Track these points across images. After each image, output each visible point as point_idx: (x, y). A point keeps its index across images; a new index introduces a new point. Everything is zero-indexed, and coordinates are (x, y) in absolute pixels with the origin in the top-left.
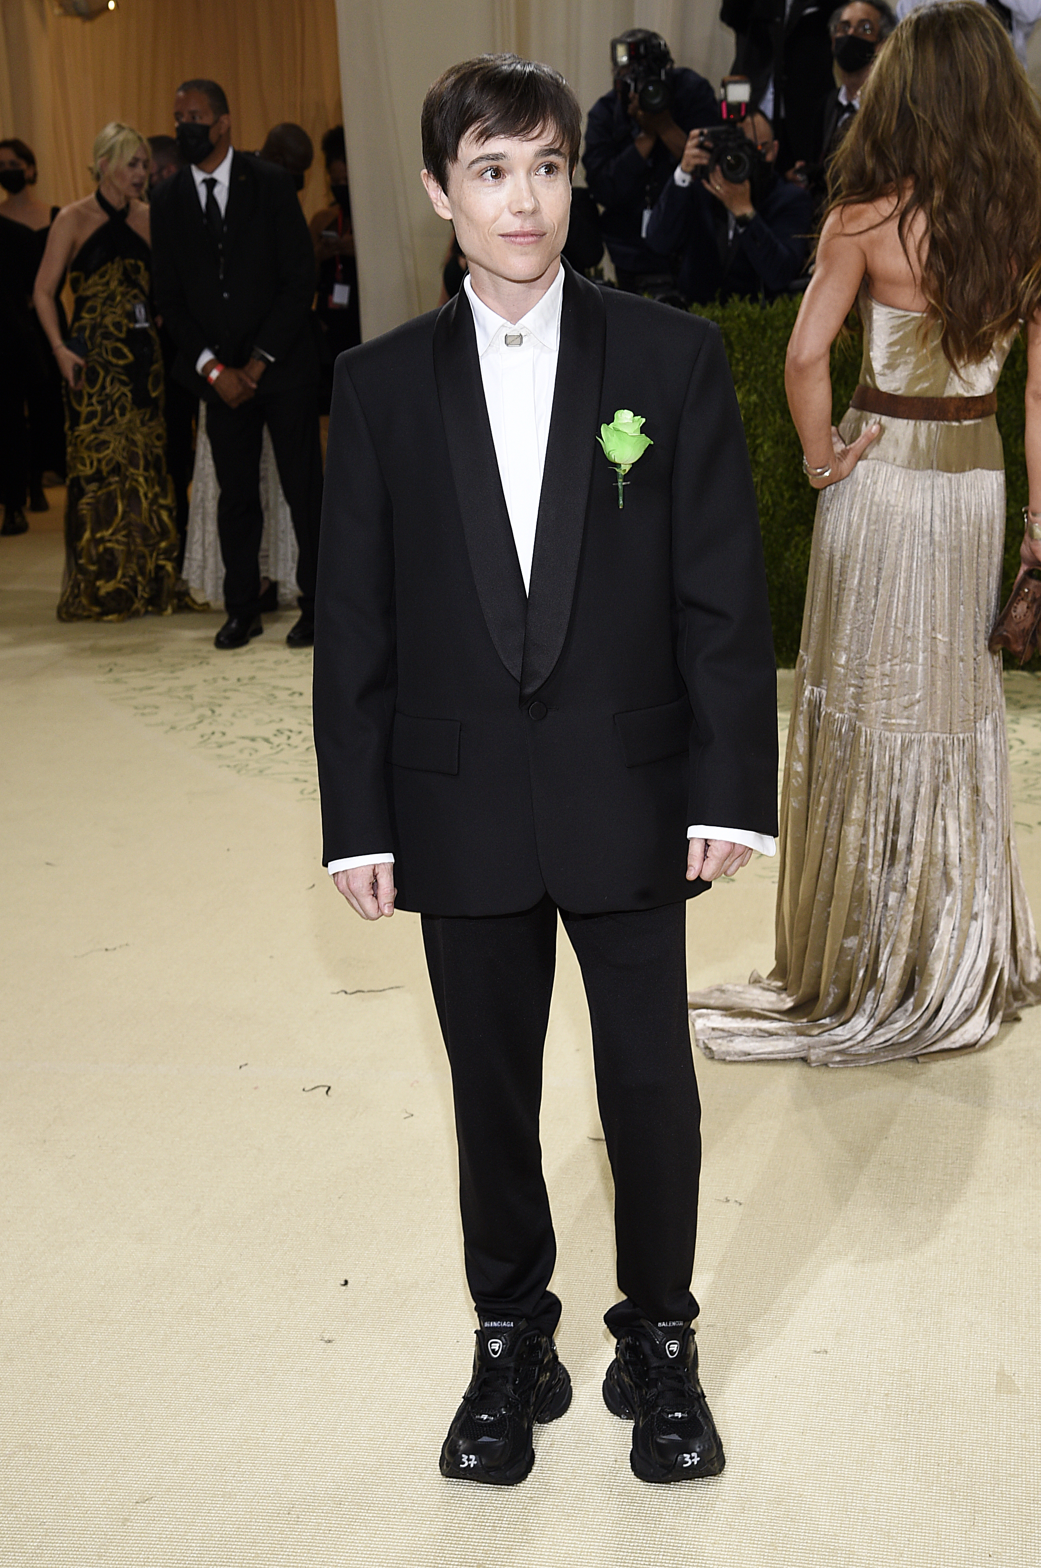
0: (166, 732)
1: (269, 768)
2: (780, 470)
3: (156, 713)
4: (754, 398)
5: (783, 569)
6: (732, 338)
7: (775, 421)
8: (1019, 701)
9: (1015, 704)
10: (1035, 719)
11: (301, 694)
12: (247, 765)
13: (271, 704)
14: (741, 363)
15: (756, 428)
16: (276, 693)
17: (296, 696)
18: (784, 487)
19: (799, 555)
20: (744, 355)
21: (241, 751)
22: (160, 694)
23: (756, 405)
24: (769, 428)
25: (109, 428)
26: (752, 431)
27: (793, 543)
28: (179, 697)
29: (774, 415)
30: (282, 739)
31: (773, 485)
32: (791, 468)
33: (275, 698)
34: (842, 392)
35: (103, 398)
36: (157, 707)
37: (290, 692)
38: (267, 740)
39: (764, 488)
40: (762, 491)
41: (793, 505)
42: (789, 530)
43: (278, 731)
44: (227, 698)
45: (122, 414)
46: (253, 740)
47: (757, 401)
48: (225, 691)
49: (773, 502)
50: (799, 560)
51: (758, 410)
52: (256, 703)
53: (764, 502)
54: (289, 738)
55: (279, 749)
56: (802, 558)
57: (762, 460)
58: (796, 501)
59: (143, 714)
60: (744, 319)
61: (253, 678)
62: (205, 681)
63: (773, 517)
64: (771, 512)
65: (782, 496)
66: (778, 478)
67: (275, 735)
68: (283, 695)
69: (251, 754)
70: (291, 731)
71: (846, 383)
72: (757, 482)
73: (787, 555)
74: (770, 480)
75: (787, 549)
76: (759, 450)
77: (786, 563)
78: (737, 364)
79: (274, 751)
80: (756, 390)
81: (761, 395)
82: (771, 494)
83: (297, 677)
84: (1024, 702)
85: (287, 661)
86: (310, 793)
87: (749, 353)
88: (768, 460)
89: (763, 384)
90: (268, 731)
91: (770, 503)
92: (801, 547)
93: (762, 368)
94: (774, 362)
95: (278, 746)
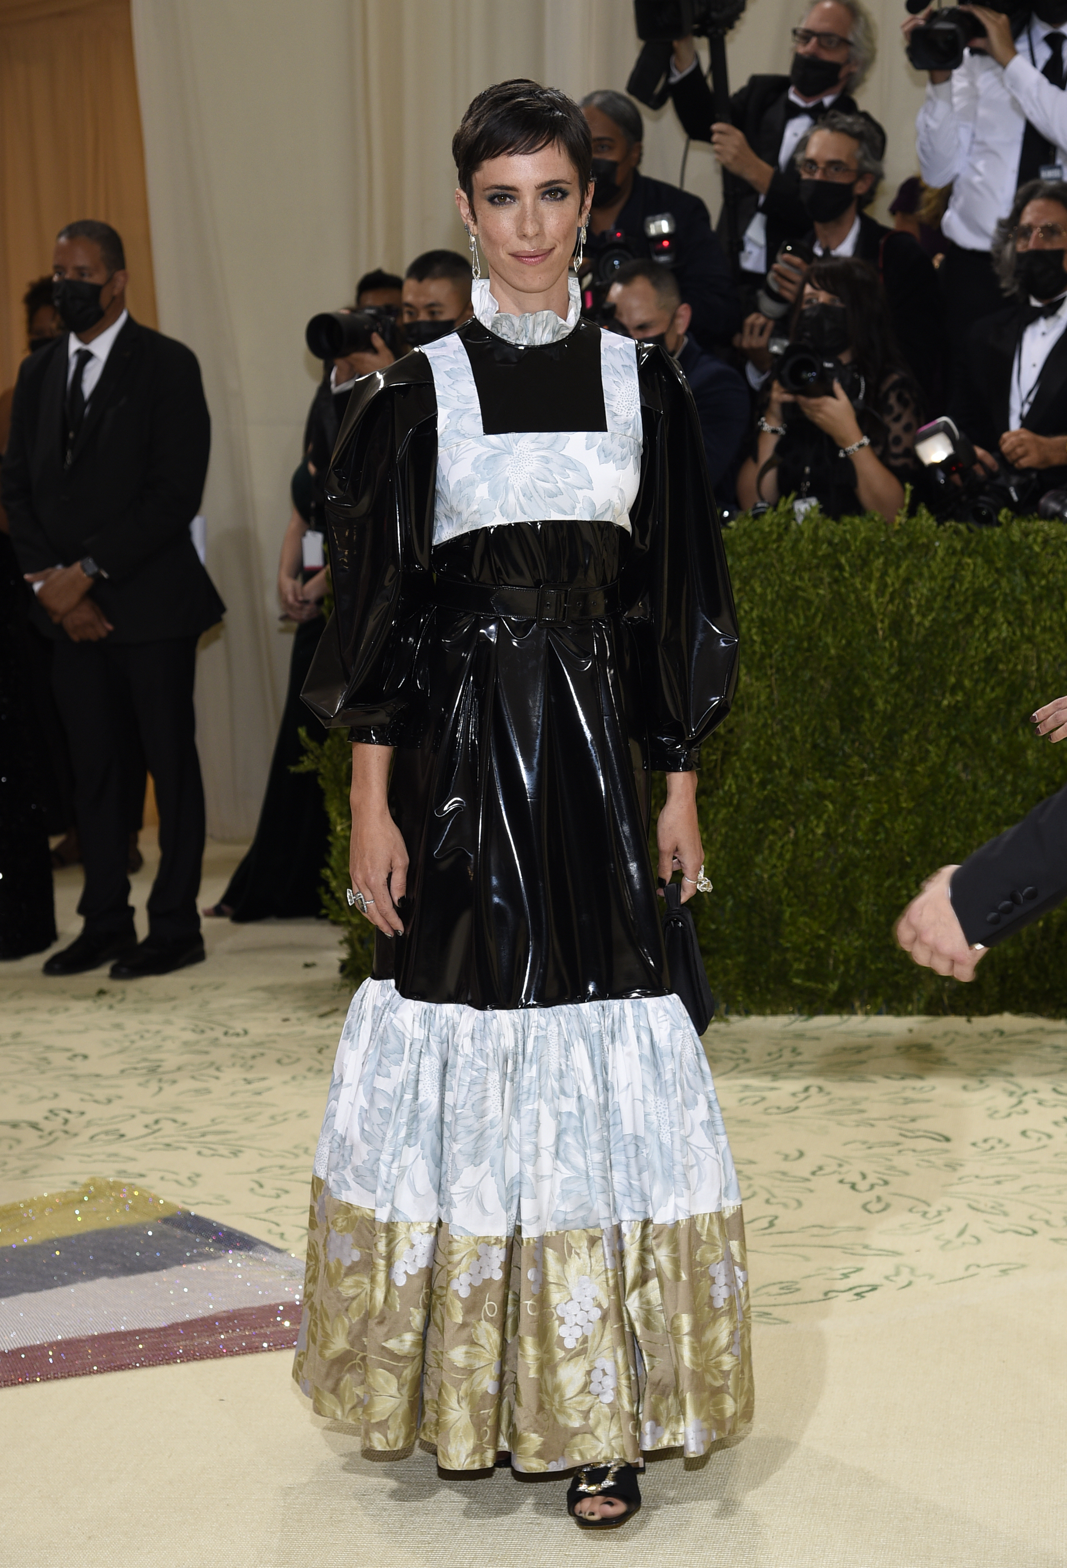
1: (36, 1167)
2: (747, 745)
5: (754, 879)
11: (85, 1057)
12: (5, 1163)
13: (43, 1072)
16: (50, 1055)
17: (78, 1061)
18: (753, 768)
19: (774, 861)
27: (766, 844)
30: (56, 1124)
31: (738, 764)
32: (762, 742)
33: (49, 1063)
34: (829, 640)
37: (69, 1054)
38: (34, 1126)
41: (766, 793)
42: (761, 826)
43: (51, 1111)
49: (738, 787)
50: (775, 866)
52: (22, 1071)
53: (726, 788)
54: (66, 1121)
55: (51, 1138)
56: (779, 864)
58: (769, 787)
61: (17, 1035)
63: (738, 808)
64: (735, 802)
65: (750, 780)
66: (745, 756)
67: (46, 1118)
68: (59, 1059)
69: (11, 1147)
70: (69, 1112)
71: (834, 628)
72: (716, 760)
73: (758, 859)
75: (758, 851)
77: (758, 871)
79: (44, 1142)
83: (80, 1032)
85: (63, 1010)
90: (36, 1113)
91: (734, 789)
92: (778, 850)
95: (50, 1134)
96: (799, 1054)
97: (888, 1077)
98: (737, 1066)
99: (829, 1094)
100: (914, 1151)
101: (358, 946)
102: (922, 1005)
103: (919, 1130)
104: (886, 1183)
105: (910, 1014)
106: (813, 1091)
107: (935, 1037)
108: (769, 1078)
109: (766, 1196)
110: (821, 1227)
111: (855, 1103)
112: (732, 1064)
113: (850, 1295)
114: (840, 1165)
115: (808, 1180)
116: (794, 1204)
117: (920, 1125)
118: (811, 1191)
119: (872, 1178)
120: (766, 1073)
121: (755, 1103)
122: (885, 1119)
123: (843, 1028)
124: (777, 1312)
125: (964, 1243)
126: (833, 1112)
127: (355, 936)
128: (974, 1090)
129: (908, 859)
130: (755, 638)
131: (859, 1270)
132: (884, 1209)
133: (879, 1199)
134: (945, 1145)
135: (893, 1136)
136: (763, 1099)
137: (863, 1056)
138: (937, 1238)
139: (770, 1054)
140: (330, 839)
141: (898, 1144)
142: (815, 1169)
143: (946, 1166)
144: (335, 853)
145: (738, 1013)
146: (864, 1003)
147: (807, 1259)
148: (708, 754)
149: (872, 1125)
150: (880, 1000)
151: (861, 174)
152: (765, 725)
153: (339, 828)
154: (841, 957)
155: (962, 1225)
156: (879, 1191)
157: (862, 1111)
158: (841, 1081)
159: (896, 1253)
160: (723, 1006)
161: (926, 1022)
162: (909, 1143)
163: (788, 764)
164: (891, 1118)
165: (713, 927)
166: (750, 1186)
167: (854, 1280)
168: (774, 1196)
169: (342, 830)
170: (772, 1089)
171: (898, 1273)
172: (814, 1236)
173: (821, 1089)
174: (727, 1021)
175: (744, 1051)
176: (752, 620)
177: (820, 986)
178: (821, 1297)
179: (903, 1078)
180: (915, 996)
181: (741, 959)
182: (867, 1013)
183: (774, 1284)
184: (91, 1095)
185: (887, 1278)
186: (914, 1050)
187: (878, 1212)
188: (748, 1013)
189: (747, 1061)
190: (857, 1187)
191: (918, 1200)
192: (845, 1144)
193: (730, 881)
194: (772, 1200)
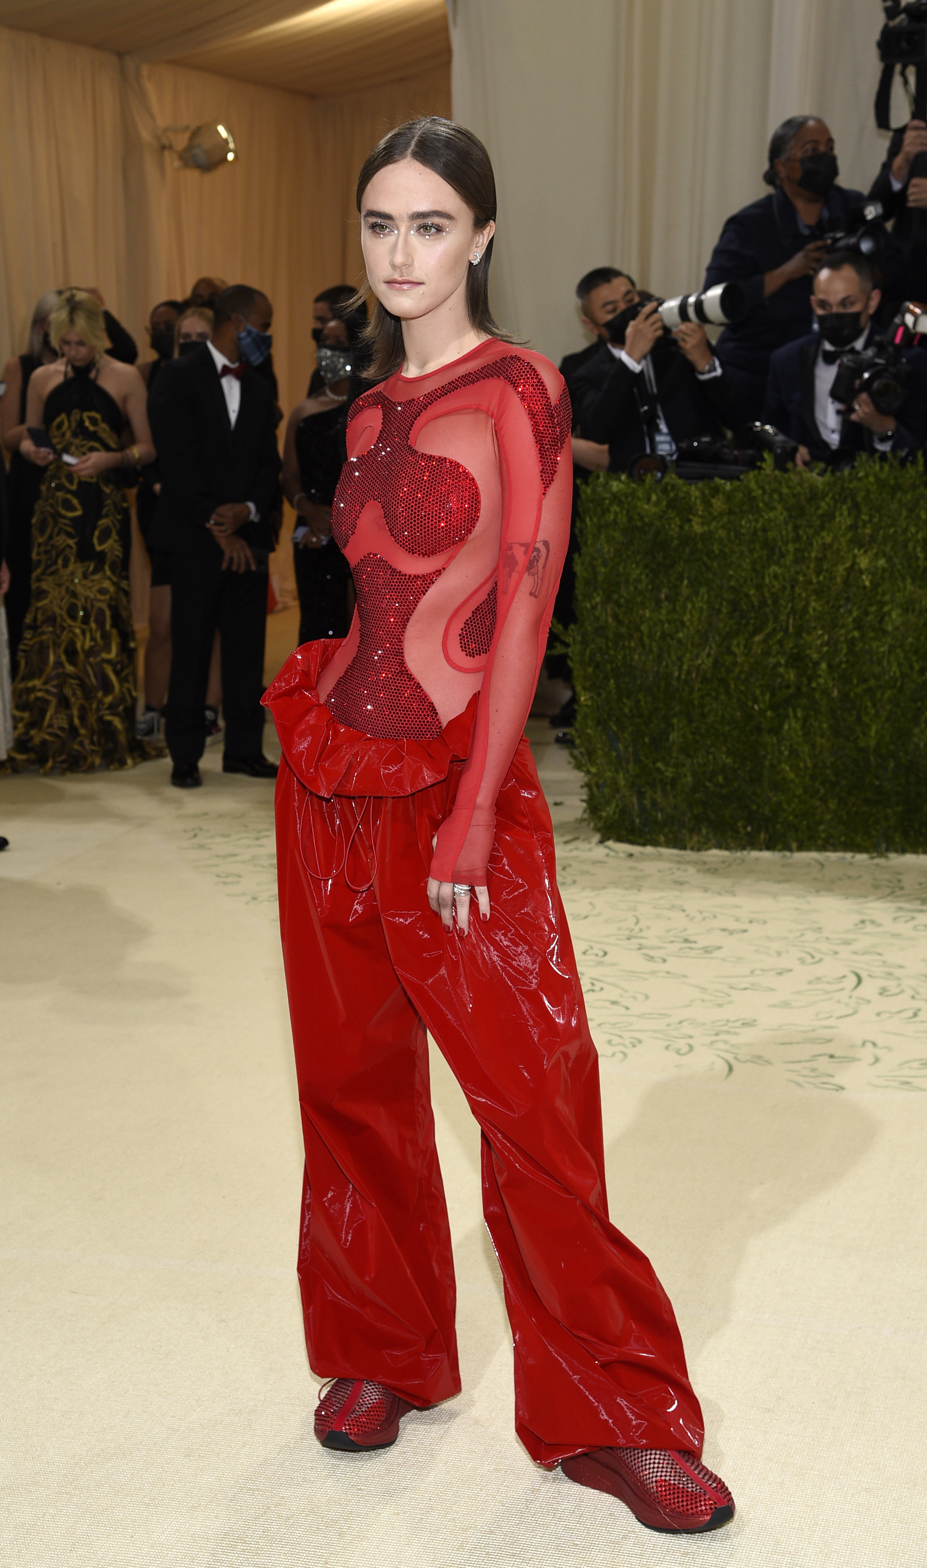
0: (247, 903)
2: (910, 640)
3: (238, 882)
4: (882, 562)
6: (859, 499)
7: (905, 588)
14: (869, 526)
15: (884, 594)
18: (914, 658)
20: (871, 517)
22: (244, 862)
23: (884, 570)
24: (898, 595)
25: (51, 578)
26: (879, 598)
28: (263, 867)
29: (904, 580)
31: (902, 655)
35: (49, 548)
36: (239, 876)
39: (892, 658)
40: (889, 661)
42: (919, 704)
45: (65, 565)
47: (886, 566)
51: (886, 575)
53: (892, 674)
57: (890, 628)
59: (225, 883)
60: (872, 479)
64: (899, 684)
65: (911, 667)
72: (884, 652)
73: (916, 731)
74: (898, 651)
76: (887, 618)
77: (915, 740)
78: (864, 526)
80: (884, 554)
81: (889, 560)
82: (900, 665)
87: (877, 515)
88: (897, 628)
89: (892, 547)
91: (898, 674)
93: (892, 531)
94: (904, 525)
98: (893, 892)
101: (595, 790)
108: (918, 902)
109: (911, 992)
112: (889, 891)
120: (917, 899)
121: (906, 922)
124: (916, 1082)
127: (593, 782)
130: (920, 555)
136: (913, 918)
139: (920, 884)
140: (576, 707)
144: (579, 718)
145: (896, 851)
148: (878, 647)
153: (582, 699)
160: (884, 846)
165: (877, 783)
166: (899, 985)
168: (918, 993)
169: (585, 700)
170: (921, 911)
174: (886, 857)
175: (899, 881)
176: (918, 541)
181: (900, 809)
183: (915, 1060)
188: (904, 851)
189: (902, 888)
193: (892, 747)
194: (917, 997)
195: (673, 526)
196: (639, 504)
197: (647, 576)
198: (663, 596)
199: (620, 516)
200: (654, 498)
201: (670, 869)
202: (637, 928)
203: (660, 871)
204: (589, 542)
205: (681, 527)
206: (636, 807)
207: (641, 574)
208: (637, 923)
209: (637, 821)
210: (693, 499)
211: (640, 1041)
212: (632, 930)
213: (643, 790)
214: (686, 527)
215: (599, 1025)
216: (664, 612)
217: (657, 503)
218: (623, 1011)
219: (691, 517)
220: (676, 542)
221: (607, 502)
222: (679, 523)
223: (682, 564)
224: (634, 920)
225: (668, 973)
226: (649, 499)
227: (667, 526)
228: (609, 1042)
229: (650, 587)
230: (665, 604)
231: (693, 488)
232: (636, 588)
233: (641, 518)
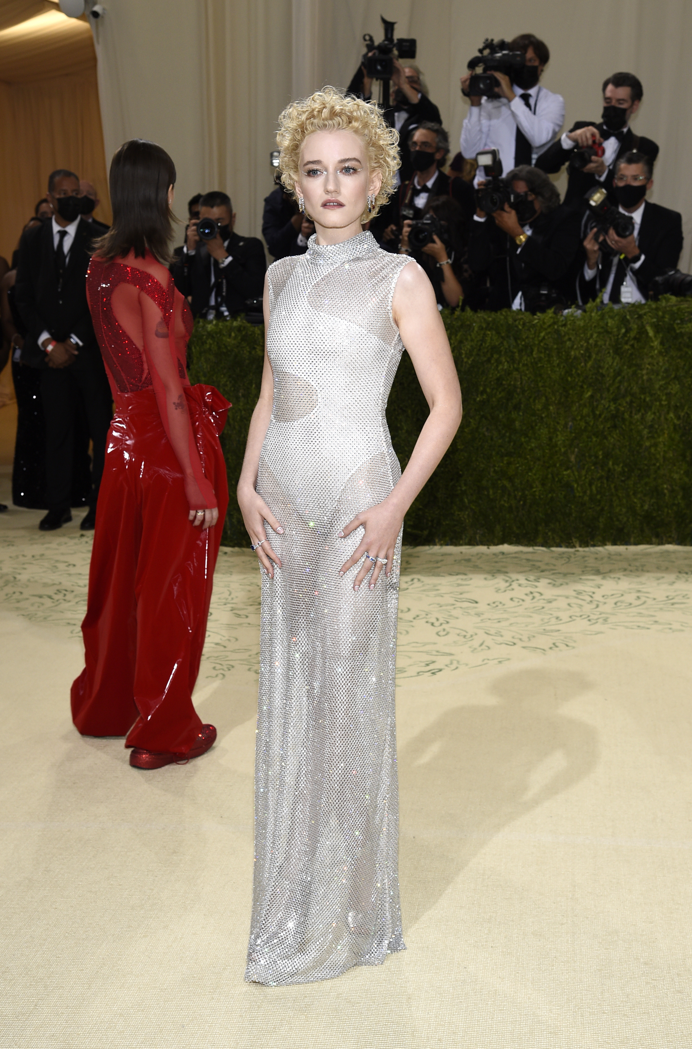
1: (50, 616)
8: (539, 567)
9: (537, 569)
10: (549, 579)
11: (74, 565)
12: (36, 614)
13: (54, 572)
16: (57, 564)
17: (71, 567)
21: (33, 605)
30: (60, 596)
32: (393, 418)
33: (57, 568)
37: (67, 564)
38: (50, 597)
43: (58, 590)
44: (25, 569)
46: (41, 597)
48: (24, 564)
52: (44, 572)
54: (65, 595)
61: (42, 555)
62: (11, 557)
67: (56, 594)
68: (62, 566)
69: (39, 607)
70: (66, 591)
79: (55, 604)
83: (72, 554)
84: (544, 567)
85: (66, 543)
86: (77, 633)
90: (51, 591)
95: (58, 601)
96: (410, 564)
97: (451, 574)
99: (423, 582)
100: (461, 608)
102: (467, 541)
103: (464, 598)
104: (448, 622)
105: (461, 545)
106: (416, 581)
107: (472, 556)
110: (417, 643)
111: (435, 586)
113: (429, 674)
114: (427, 615)
115: (411, 621)
116: (405, 632)
117: (465, 596)
118: (413, 626)
119: (441, 620)
122: (448, 594)
123: (430, 552)
125: (482, 650)
126: (424, 591)
128: (490, 580)
129: (461, 473)
131: (434, 662)
132: (446, 635)
133: (444, 630)
134: (475, 605)
135: (452, 601)
137: (439, 565)
138: (470, 647)
141: (454, 605)
142: (415, 616)
143: (476, 614)
146: (440, 540)
147: (410, 658)
149: (442, 596)
150: (447, 539)
151: (438, 149)
152: (395, 410)
154: (430, 518)
155: (481, 642)
156: (444, 626)
157: (438, 590)
158: (429, 576)
159: (451, 654)
161: (469, 549)
162: (459, 604)
163: (405, 428)
164: (451, 593)
167: (431, 667)
171: (451, 663)
172: (413, 647)
173: (419, 580)
177: (420, 532)
178: (416, 674)
179: (457, 575)
180: (464, 537)
182: (441, 545)
184: (77, 583)
185: (447, 666)
186: (463, 562)
187: (444, 636)
190: (434, 625)
191: (462, 630)
192: (430, 605)
195: (245, 352)
196: (224, 338)
197: (230, 382)
198: (240, 394)
199: (213, 346)
200: (233, 334)
201: (249, 561)
202: (230, 598)
203: (243, 562)
204: (195, 362)
205: (250, 353)
206: (228, 524)
207: (227, 381)
208: (230, 595)
209: (229, 532)
210: (256, 335)
211: (233, 667)
212: (227, 599)
213: (232, 513)
214: (253, 352)
215: (208, 658)
216: (241, 404)
217: (235, 338)
218: (222, 648)
219: (256, 346)
220: (247, 361)
221: (205, 337)
222: (248, 350)
223: (251, 374)
224: (228, 593)
225: (249, 624)
226: (230, 335)
227: (242, 352)
228: (214, 668)
229: (232, 389)
230: (242, 399)
231: (256, 329)
232: (224, 390)
233: (226, 347)
